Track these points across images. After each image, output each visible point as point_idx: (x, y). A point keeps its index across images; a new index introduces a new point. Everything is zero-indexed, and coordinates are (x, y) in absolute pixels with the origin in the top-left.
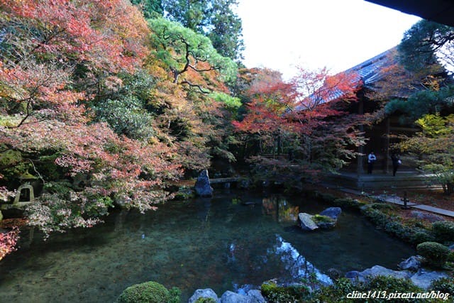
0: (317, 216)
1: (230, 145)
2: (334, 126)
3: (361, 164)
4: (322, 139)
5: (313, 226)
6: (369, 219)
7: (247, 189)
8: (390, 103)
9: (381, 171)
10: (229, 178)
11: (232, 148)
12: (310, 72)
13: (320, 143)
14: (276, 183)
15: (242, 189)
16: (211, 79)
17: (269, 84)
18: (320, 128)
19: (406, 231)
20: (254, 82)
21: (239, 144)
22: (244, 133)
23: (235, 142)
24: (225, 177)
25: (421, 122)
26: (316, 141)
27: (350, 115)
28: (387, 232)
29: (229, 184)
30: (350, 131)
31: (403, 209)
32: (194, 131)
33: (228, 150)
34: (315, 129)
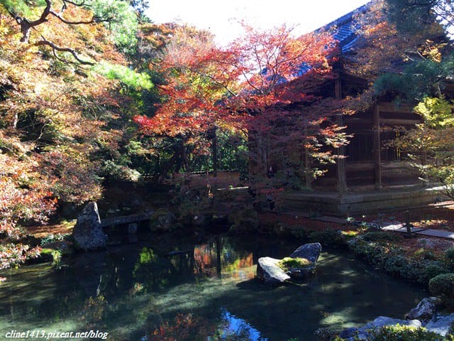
0: (287, 259)
1: (133, 157)
2: (301, 118)
3: (342, 176)
4: (283, 139)
5: (282, 276)
6: (361, 257)
7: (167, 231)
8: (379, 79)
9: (372, 187)
10: (136, 215)
11: (137, 162)
12: (260, 33)
13: (281, 145)
14: (215, 217)
15: (160, 232)
16: (92, 40)
17: (195, 52)
18: (280, 123)
19: (414, 266)
20: (169, 47)
21: (148, 155)
22: (158, 136)
23: (142, 151)
24: (127, 213)
25: (421, 108)
26: (275, 143)
27: (323, 101)
28: (388, 273)
29: (135, 226)
30: (324, 125)
31: (406, 237)
32: (67, 132)
33: (132, 167)
34: (272, 123)
